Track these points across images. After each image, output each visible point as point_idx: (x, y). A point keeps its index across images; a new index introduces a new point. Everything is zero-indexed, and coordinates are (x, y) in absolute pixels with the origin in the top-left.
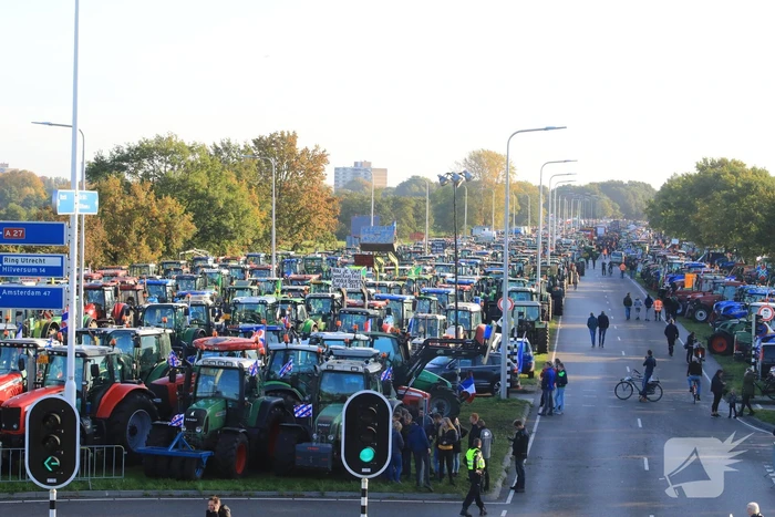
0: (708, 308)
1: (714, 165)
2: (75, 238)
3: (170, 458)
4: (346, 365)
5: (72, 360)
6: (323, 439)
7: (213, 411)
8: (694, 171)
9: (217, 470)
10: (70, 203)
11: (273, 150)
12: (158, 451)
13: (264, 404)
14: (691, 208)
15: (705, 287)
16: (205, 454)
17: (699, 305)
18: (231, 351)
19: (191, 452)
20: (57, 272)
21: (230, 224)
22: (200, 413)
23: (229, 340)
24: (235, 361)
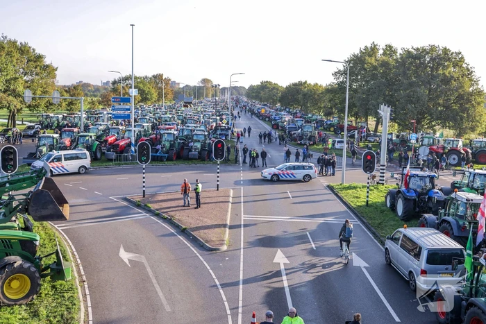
0: (269, 118)
1: (265, 82)
2: (132, 100)
3: (158, 156)
4: (199, 133)
5: (133, 132)
6: (195, 151)
7: (167, 144)
8: (260, 84)
9: (169, 159)
10: (132, 92)
11: (158, 78)
12: (155, 154)
13: (179, 143)
14: (259, 93)
15: (268, 112)
16: (167, 155)
17: (266, 117)
18: (167, 129)
19: (163, 155)
20: (129, 110)
21: (149, 97)
22: (164, 145)
23: (167, 126)
24: (169, 131)
